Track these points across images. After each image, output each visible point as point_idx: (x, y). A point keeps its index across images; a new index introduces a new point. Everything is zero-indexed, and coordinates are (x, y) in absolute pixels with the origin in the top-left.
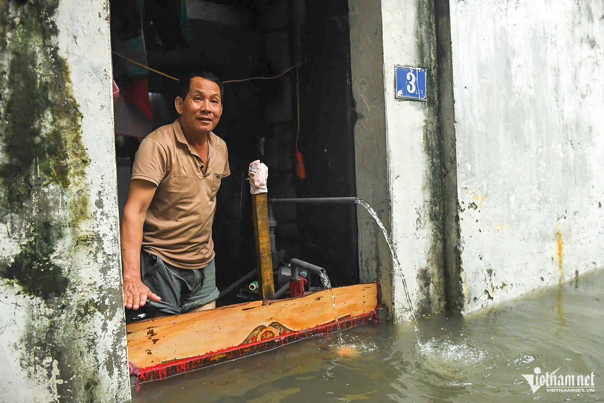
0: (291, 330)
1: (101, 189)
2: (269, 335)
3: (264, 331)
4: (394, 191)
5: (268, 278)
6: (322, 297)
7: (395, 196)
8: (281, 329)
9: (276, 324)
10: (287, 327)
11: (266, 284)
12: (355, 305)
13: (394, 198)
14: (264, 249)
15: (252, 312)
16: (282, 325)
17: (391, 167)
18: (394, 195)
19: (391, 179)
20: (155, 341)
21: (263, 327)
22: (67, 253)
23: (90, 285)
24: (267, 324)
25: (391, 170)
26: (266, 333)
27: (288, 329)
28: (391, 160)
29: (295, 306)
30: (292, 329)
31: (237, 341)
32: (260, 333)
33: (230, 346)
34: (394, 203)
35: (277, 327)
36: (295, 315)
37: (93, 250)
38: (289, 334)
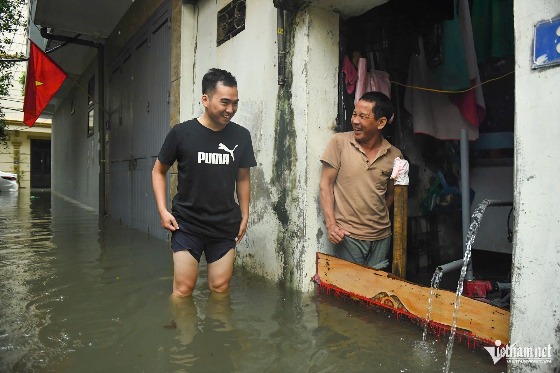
0: (407, 310)
1: (300, 174)
2: (390, 304)
3: (387, 298)
4: (521, 197)
5: (398, 258)
6: (440, 295)
7: (523, 204)
8: (399, 304)
9: (396, 298)
10: (404, 305)
11: (395, 261)
12: (479, 324)
13: (521, 206)
14: (396, 232)
15: (380, 278)
16: (400, 302)
17: (519, 164)
18: (521, 202)
19: (518, 180)
20: (329, 269)
21: (386, 295)
22: (289, 204)
23: (294, 222)
24: (390, 294)
25: (519, 168)
26: (388, 300)
27: (405, 308)
28: (519, 155)
29: (413, 291)
30: (409, 310)
31: (369, 295)
32: (384, 298)
33: (364, 296)
34: (520, 213)
35: (397, 301)
36: (413, 300)
37: (296, 205)
38: (405, 312)
